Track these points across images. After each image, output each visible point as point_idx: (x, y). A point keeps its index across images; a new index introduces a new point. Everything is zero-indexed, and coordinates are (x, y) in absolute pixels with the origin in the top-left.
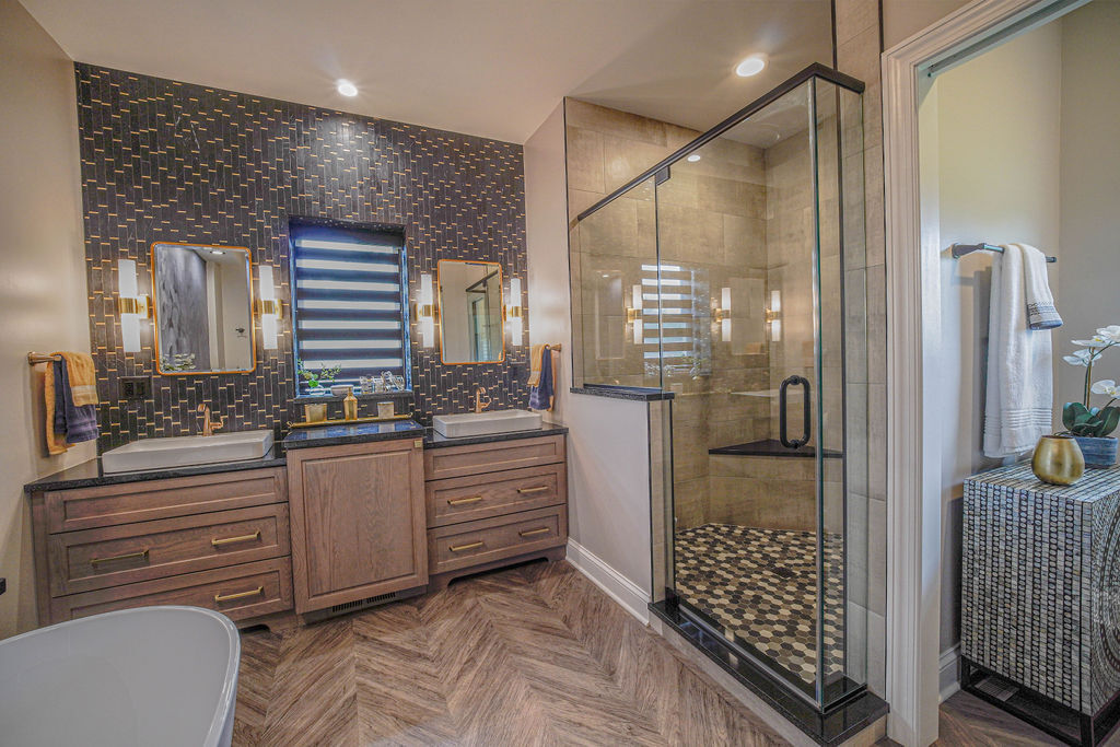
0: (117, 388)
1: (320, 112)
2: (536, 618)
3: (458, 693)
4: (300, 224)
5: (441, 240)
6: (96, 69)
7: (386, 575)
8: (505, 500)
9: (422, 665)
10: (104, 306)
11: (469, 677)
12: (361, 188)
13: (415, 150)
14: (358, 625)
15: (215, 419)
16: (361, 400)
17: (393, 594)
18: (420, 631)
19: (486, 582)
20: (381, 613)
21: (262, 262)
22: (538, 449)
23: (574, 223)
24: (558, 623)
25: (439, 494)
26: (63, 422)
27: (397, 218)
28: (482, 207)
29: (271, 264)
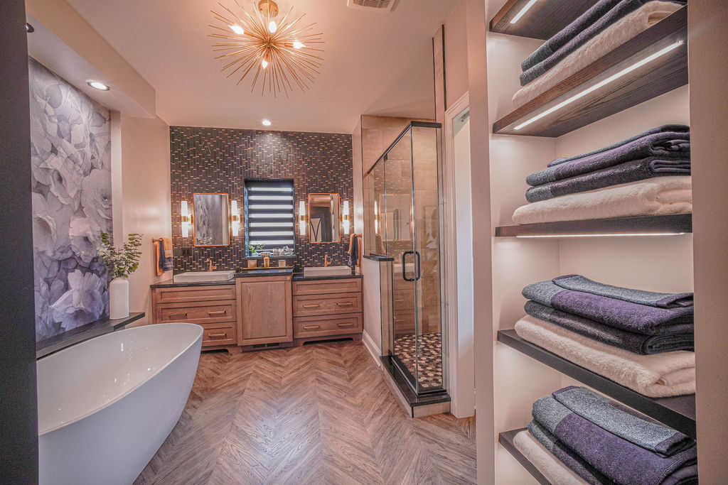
0: (180, 252)
1: (257, 132)
2: (334, 359)
3: (288, 378)
4: (249, 182)
5: (310, 184)
6: (176, 127)
7: (274, 335)
8: (330, 308)
9: (279, 368)
10: (177, 219)
11: (295, 373)
12: (274, 163)
13: (299, 143)
14: (261, 354)
15: (214, 265)
16: (271, 260)
17: (278, 344)
18: (283, 358)
19: (320, 345)
20: (272, 351)
21: (233, 199)
22: (348, 285)
23: (365, 175)
24: (342, 362)
25: (299, 302)
26: (162, 264)
27: (290, 176)
28: (330, 167)
29: (236, 200)
